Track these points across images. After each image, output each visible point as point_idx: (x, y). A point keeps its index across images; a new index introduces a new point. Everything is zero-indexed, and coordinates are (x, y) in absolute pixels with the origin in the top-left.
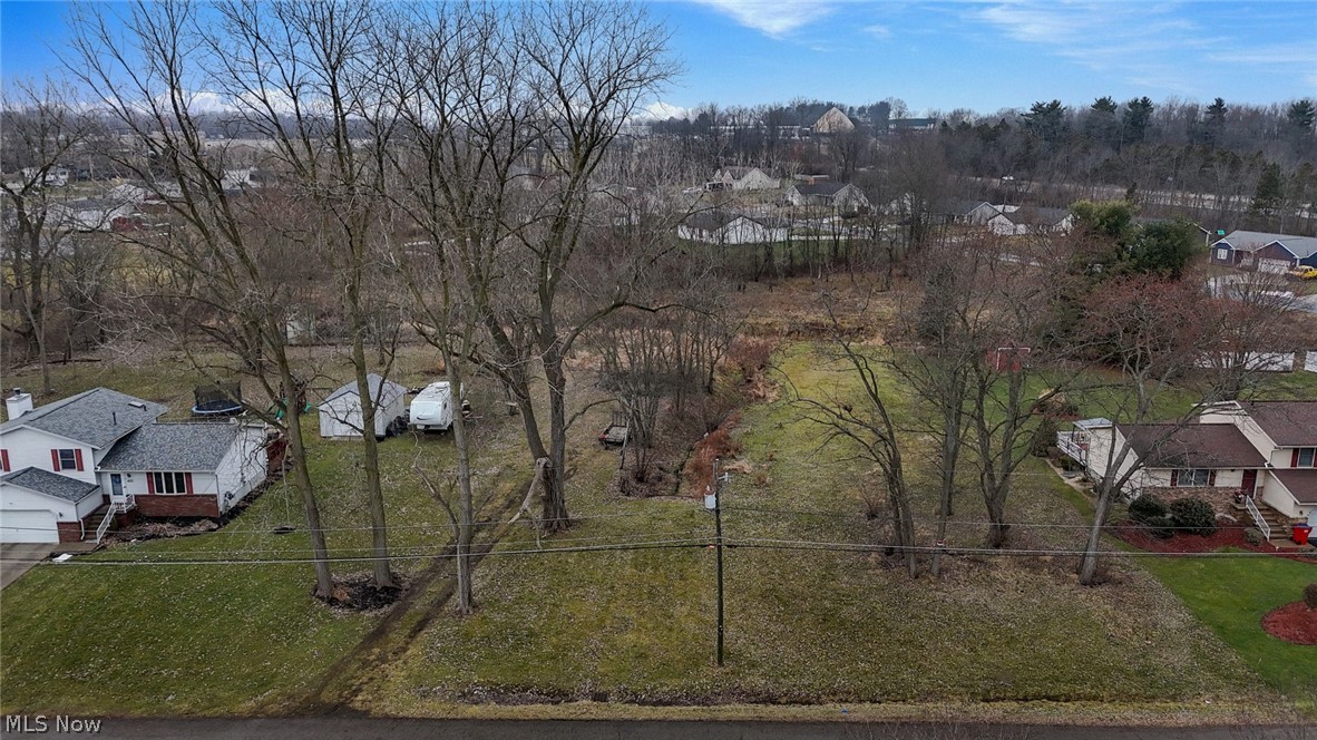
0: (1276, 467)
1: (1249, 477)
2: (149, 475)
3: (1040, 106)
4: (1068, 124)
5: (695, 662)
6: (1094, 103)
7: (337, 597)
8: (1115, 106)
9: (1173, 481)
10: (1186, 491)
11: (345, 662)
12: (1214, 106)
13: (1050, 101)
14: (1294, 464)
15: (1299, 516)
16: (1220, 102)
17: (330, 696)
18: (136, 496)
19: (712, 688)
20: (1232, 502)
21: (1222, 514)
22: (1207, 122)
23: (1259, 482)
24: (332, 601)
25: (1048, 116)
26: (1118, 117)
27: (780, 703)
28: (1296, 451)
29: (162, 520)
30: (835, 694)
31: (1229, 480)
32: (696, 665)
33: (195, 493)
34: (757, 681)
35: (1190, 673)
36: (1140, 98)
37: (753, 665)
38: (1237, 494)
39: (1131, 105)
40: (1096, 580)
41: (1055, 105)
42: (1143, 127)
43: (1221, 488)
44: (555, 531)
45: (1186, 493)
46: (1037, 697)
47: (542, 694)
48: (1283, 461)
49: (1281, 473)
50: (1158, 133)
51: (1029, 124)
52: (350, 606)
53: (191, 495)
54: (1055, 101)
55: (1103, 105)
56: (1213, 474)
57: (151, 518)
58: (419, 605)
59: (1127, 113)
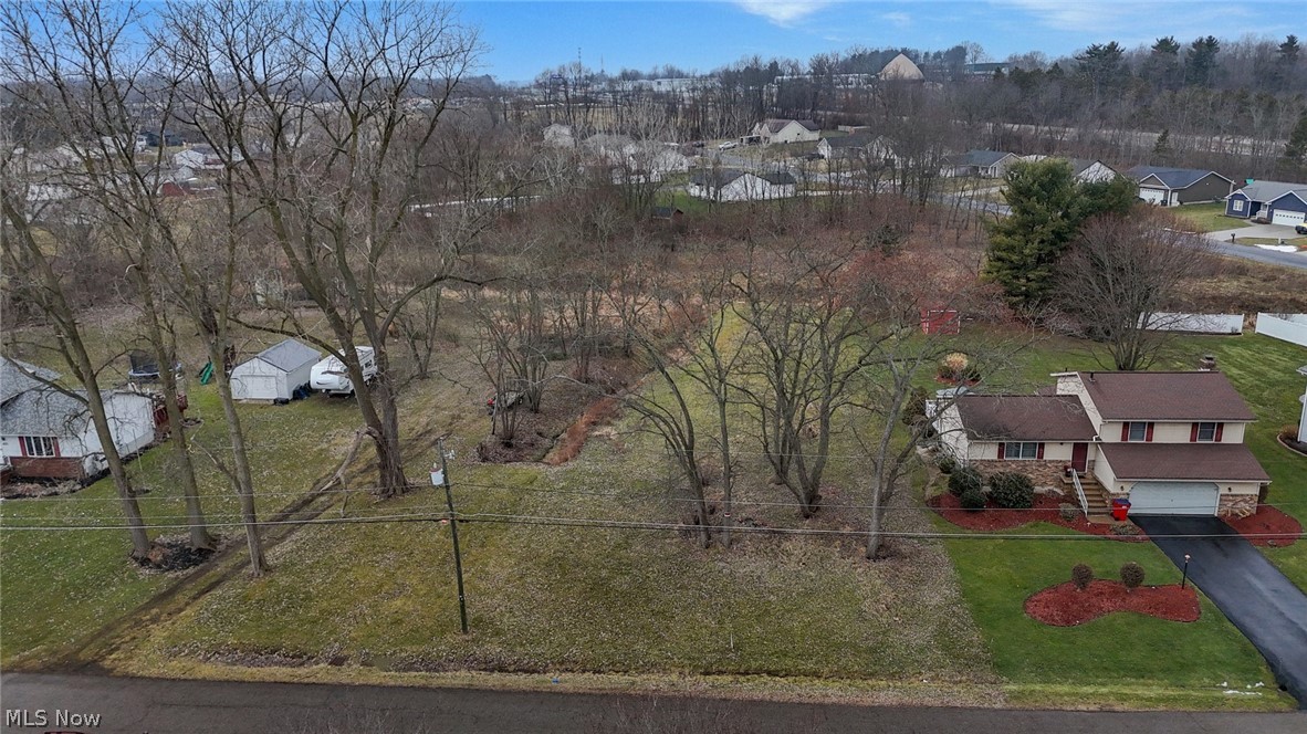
0: (1104, 441)
1: (1080, 450)
2: (21, 438)
3: (1096, 48)
4: (1126, 67)
5: (443, 629)
6: (1155, 43)
7: (151, 557)
8: (1177, 46)
9: (1000, 454)
10: (1013, 464)
11: (119, 622)
12: (1285, 44)
13: (1107, 43)
14: (1124, 437)
15: (1120, 491)
16: (1292, 39)
17: (86, 655)
18: (11, 458)
19: (447, 654)
20: (1062, 475)
21: (1051, 488)
22: (1279, 62)
23: (1090, 455)
24: (144, 562)
25: (1104, 59)
26: (1180, 59)
27: (507, 671)
28: (1126, 425)
29: (30, 480)
30: (562, 663)
31: (1059, 453)
32: (443, 632)
33: (62, 455)
34: (494, 649)
35: (921, 651)
36: (1205, 37)
37: (497, 633)
38: (1066, 468)
39: (1194, 45)
40: (881, 554)
41: (1113, 46)
42: (1206, 67)
43: (1051, 462)
44: (390, 497)
45: (1014, 466)
46: (758, 672)
47: (288, 656)
48: (1112, 435)
49: (1109, 448)
50: (1225, 74)
51: (1083, 68)
52: (159, 566)
53: (59, 458)
54: (1113, 43)
55: (1165, 46)
56: (1042, 446)
57: (24, 478)
58: (222, 567)
59: (1190, 52)
